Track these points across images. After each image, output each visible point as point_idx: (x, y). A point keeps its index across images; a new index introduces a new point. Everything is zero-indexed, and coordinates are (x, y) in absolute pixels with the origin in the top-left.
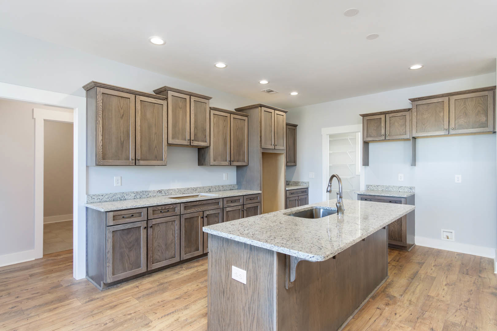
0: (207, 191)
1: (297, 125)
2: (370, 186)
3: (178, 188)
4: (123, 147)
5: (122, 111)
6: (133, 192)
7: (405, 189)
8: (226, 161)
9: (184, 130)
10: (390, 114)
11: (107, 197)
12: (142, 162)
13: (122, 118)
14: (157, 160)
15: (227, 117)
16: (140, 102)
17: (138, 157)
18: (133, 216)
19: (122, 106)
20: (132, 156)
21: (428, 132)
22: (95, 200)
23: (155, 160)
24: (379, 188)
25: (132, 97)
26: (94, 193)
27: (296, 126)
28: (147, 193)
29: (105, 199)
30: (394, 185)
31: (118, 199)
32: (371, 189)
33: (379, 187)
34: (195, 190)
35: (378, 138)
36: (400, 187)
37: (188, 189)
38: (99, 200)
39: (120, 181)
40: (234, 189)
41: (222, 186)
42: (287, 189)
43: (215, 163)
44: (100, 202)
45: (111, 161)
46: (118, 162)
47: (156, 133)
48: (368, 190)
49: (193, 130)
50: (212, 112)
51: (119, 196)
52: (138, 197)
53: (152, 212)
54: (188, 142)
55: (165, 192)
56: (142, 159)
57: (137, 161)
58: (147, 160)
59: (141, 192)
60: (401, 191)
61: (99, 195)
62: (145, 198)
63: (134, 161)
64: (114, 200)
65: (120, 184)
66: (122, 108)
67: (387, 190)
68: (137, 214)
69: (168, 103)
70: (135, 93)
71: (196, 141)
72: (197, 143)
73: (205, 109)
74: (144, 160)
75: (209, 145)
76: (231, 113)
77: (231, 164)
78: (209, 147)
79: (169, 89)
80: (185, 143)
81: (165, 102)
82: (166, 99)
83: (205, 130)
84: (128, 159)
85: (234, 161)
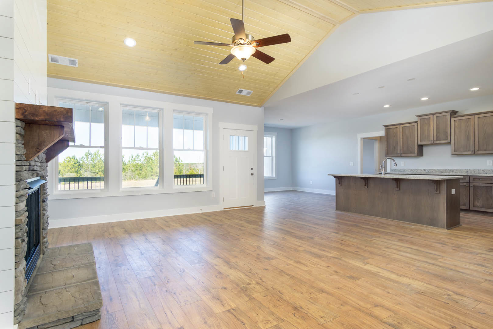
4: (395, 149)
5: (394, 134)
6: (409, 169)
9: (429, 135)
11: (398, 170)
12: (403, 155)
13: (394, 136)
14: (412, 154)
15: (470, 118)
16: (402, 128)
17: (401, 152)
19: (394, 132)
20: (399, 152)
25: (399, 126)
28: (417, 170)
37: (446, 170)
39: (404, 164)
43: (456, 152)
47: (411, 141)
50: (453, 119)
51: (403, 170)
54: (432, 142)
56: (403, 154)
59: (413, 170)
61: (394, 169)
64: (400, 172)
69: (417, 124)
70: (400, 124)
71: (439, 140)
72: (439, 141)
73: (446, 119)
74: (405, 154)
75: (450, 142)
76: (474, 115)
77: (474, 153)
78: (450, 143)
79: (418, 116)
80: (430, 143)
81: (416, 124)
82: (416, 122)
83: (447, 132)
84: (397, 154)
85: (478, 151)
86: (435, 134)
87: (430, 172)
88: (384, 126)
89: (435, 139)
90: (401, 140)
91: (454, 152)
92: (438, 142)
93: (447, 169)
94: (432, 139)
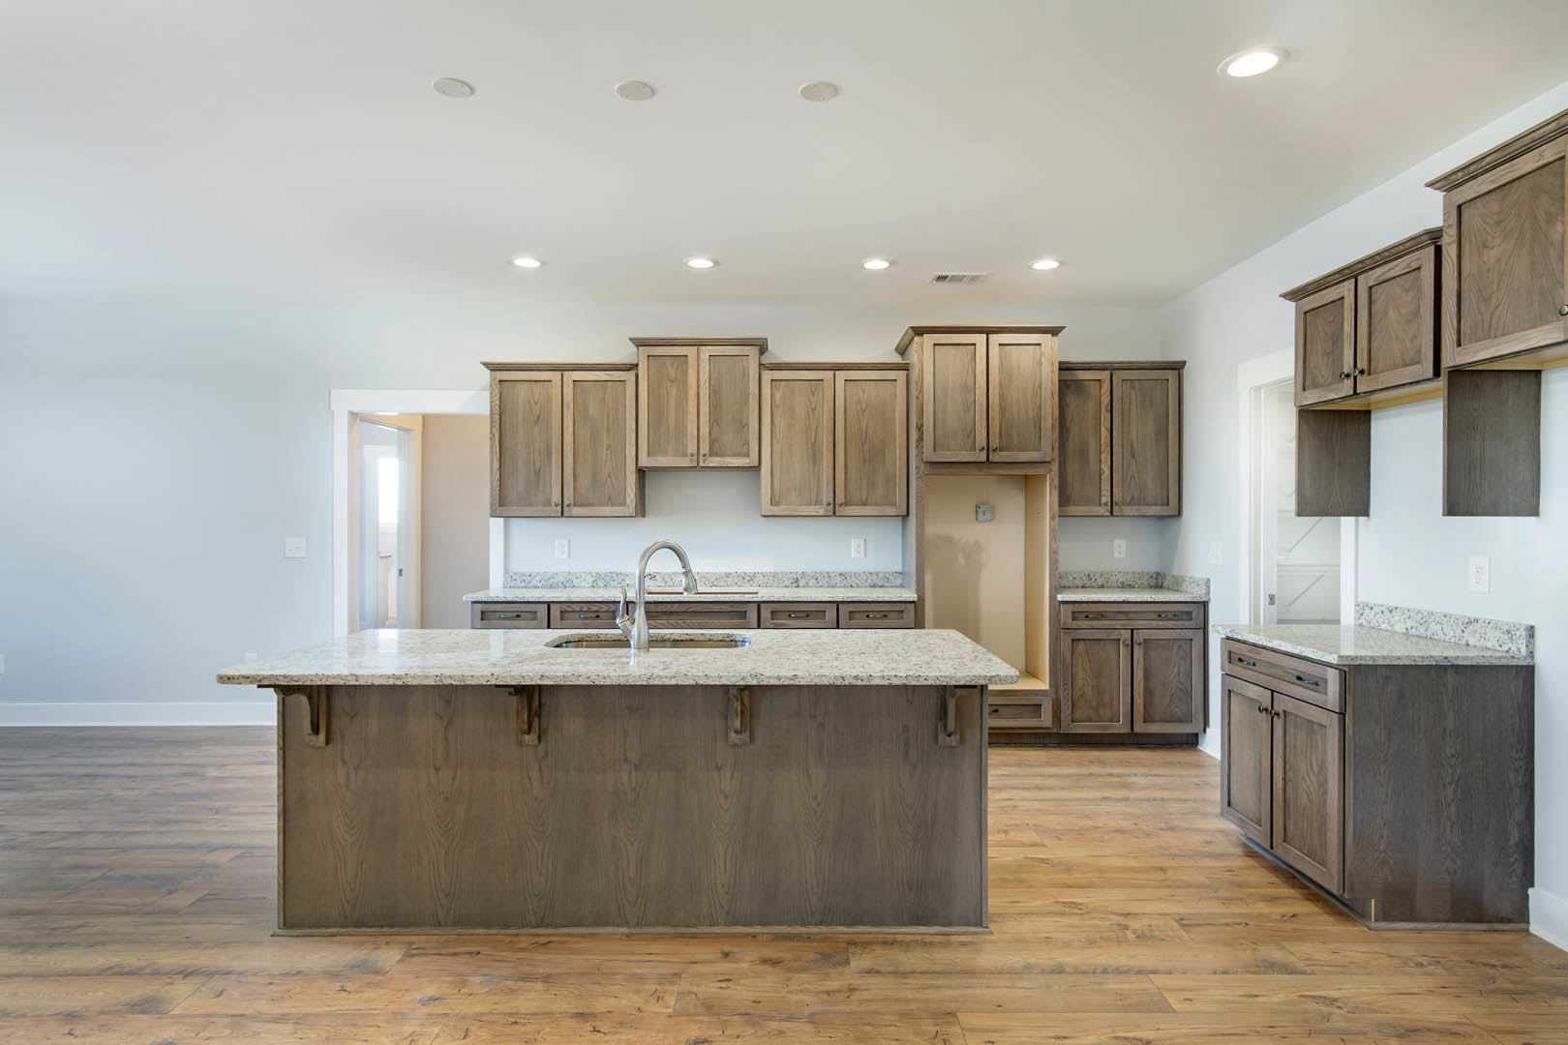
0: (788, 583)
1: (1185, 362)
2: (1367, 611)
3: (700, 571)
4: (538, 482)
5: (536, 410)
6: (592, 574)
7: (1490, 633)
8: (818, 502)
9: (681, 430)
10: (1370, 273)
11: (538, 578)
12: (576, 511)
13: (536, 422)
14: (613, 505)
15: (822, 380)
16: (572, 386)
17: (569, 499)
18: (518, 616)
19: (536, 399)
20: (556, 497)
21: (1503, 335)
22: (518, 583)
23: (607, 505)
24: (1397, 618)
25: (555, 376)
26: (515, 571)
27: (1178, 367)
28: (622, 578)
29: (534, 583)
30: (1448, 611)
31: (560, 585)
32: (1372, 625)
33: (1397, 616)
34: (748, 578)
35: (1334, 391)
36: (1469, 623)
37: (728, 575)
38: (523, 584)
39: (566, 548)
40: (886, 584)
41: (841, 575)
42: (1060, 597)
43: (776, 510)
44: (526, 587)
45: (515, 508)
46: (528, 511)
47: (610, 446)
48: (1361, 625)
49: (707, 430)
50: (767, 375)
51: (562, 579)
52: (601, 584)
53: (558, 614)
54: (692, 461)
55: (664, 578)
56: (576, 505)
57: (565, 509)
58: (590, 505)
60: (1472, 642)
61: (524, 575)
62: (616, 587)
63: (559, 508)
64: (551, 587)
65: (566, 555)
66: (536, 404)
67: (1422, 630)
68: (528, 615)
69: (637, 376)
70: (561, 368)
71: (717, 455)
72: (719, 459)
73: (745, 372)
74: (582, 505)
75: (757, 464)
76: (836, 367)
77: (834, 513)
78: (757, 469)
79: (640, 343)
80: (684, 462)
81: (632, 374)
82: (634, 367)
83: (746, 425)
84: (548, 503)
85: (846, 504)
86: (705, 429)
87: (671, 583)
88: (486, 365)
89: (705, 448)
90: (569, 438)
91: (770, 507)
92: (714, 461)
93: (731, 571)
94: (692, 448)
